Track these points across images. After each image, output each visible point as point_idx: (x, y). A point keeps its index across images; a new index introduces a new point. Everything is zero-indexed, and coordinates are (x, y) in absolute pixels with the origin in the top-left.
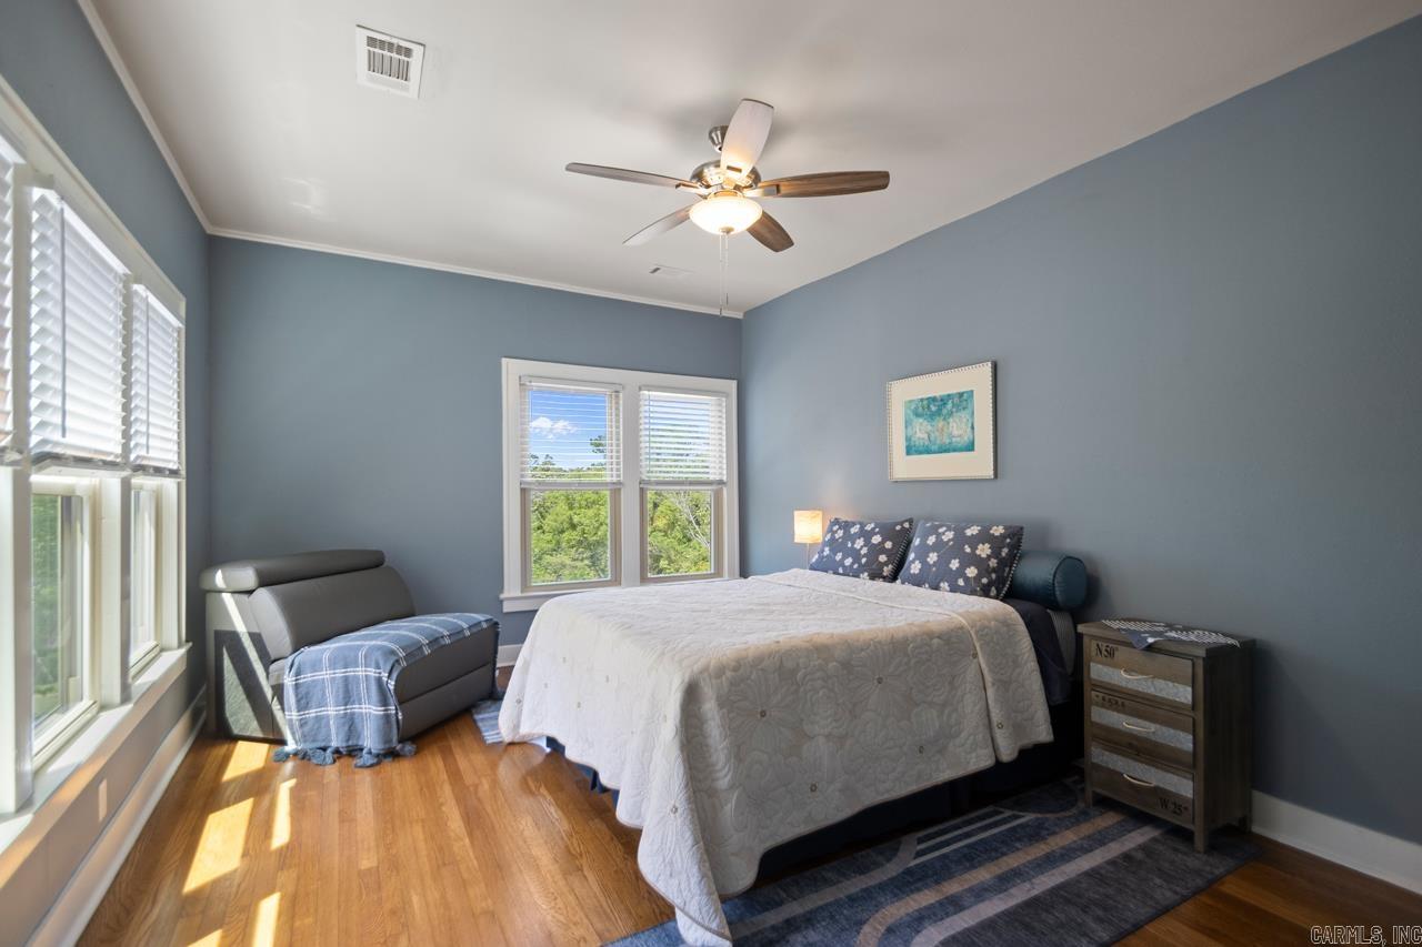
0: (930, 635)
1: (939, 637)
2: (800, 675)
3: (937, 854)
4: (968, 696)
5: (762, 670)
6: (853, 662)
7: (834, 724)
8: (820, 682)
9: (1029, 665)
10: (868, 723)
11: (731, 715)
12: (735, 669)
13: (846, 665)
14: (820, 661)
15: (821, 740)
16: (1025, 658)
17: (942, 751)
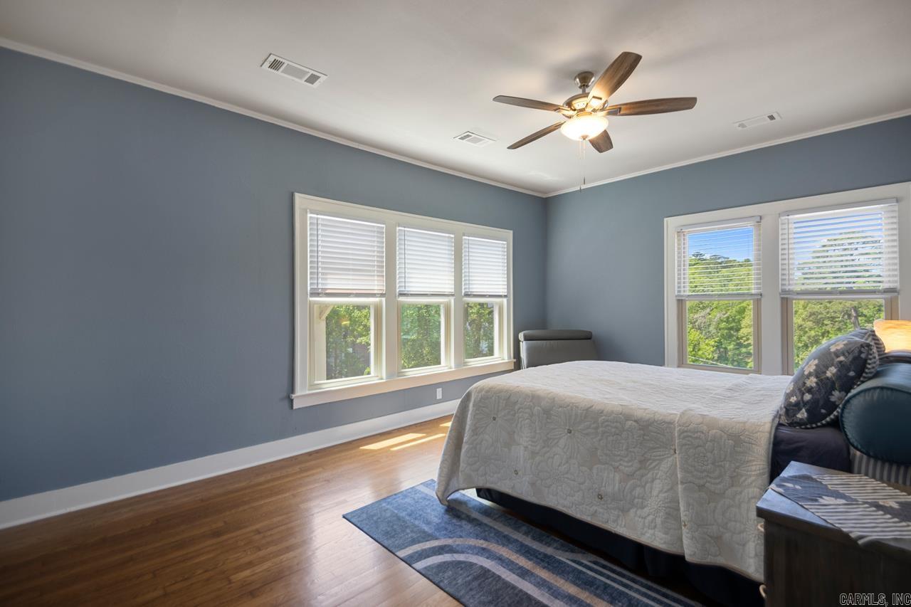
0: (628, 417)
1: (635, 421)
2: (517, 407)
3: (621, 588)
4: (658, 481)
5: (498, 397)
6: (552, 412)
7: (530, 442)
8: (527, 415)
9: (751, 490)
10: (556, 454)
11: (477, 412)
12: (487, 392)
13: (547, 412)
14: (531, 404)
15: (522, 448)
16: (750, 480)
17: (624, 511)
